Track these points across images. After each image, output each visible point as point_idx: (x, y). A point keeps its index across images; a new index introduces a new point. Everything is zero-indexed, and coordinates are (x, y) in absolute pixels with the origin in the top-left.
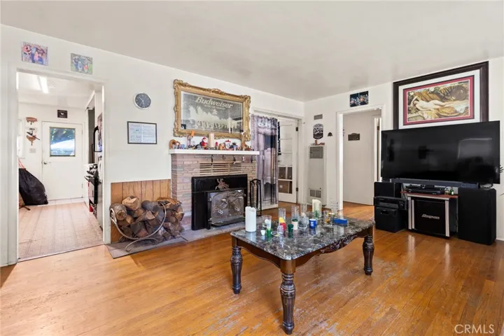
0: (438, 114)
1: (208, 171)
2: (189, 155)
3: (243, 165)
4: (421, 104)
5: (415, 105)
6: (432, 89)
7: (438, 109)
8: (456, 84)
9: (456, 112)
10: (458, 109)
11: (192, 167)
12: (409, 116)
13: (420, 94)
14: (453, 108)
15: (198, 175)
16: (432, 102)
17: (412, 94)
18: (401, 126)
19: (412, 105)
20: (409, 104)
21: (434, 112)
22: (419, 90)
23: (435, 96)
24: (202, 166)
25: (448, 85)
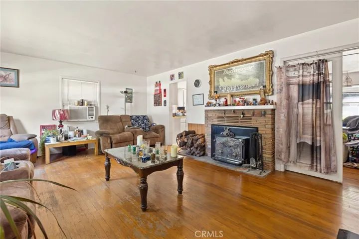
1: (224, 121)
2: (211, 110)
3: (254, 118)
11: (212, 118)
15: (216, 123)
24: (219, 117)
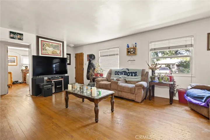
0: (52, 53)
4: (47, 48)
5: (45, 48)
6: (51, 44)
7: (52, 51)
8: (57, 45)
9: (57, 53)
10: (58, 53)
12: (43, 51)
13: (47, 44)
14: (56, 52)
16: (50, 48)
17: (44, 43)
18: (40, 55)
19: (44, 47)
20: (43, 47)
21: (51, 52)
22: (46, 43)
23: (52, 47)
25: (55, 44)
